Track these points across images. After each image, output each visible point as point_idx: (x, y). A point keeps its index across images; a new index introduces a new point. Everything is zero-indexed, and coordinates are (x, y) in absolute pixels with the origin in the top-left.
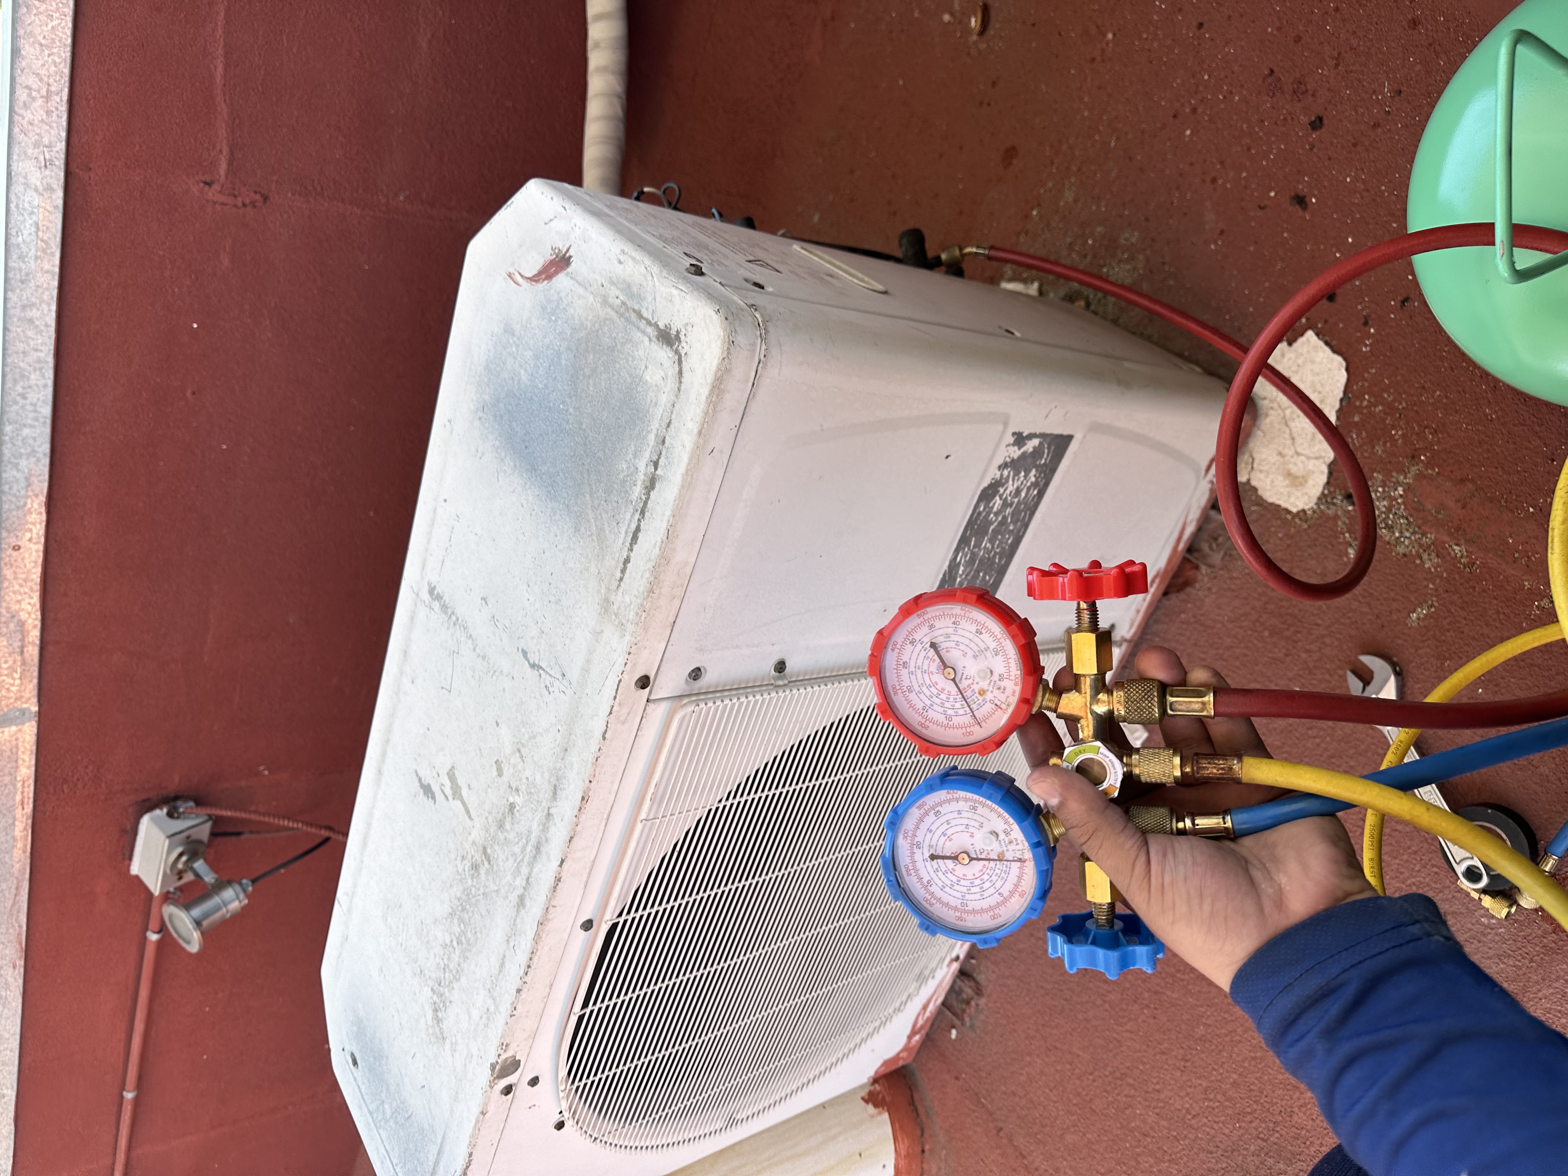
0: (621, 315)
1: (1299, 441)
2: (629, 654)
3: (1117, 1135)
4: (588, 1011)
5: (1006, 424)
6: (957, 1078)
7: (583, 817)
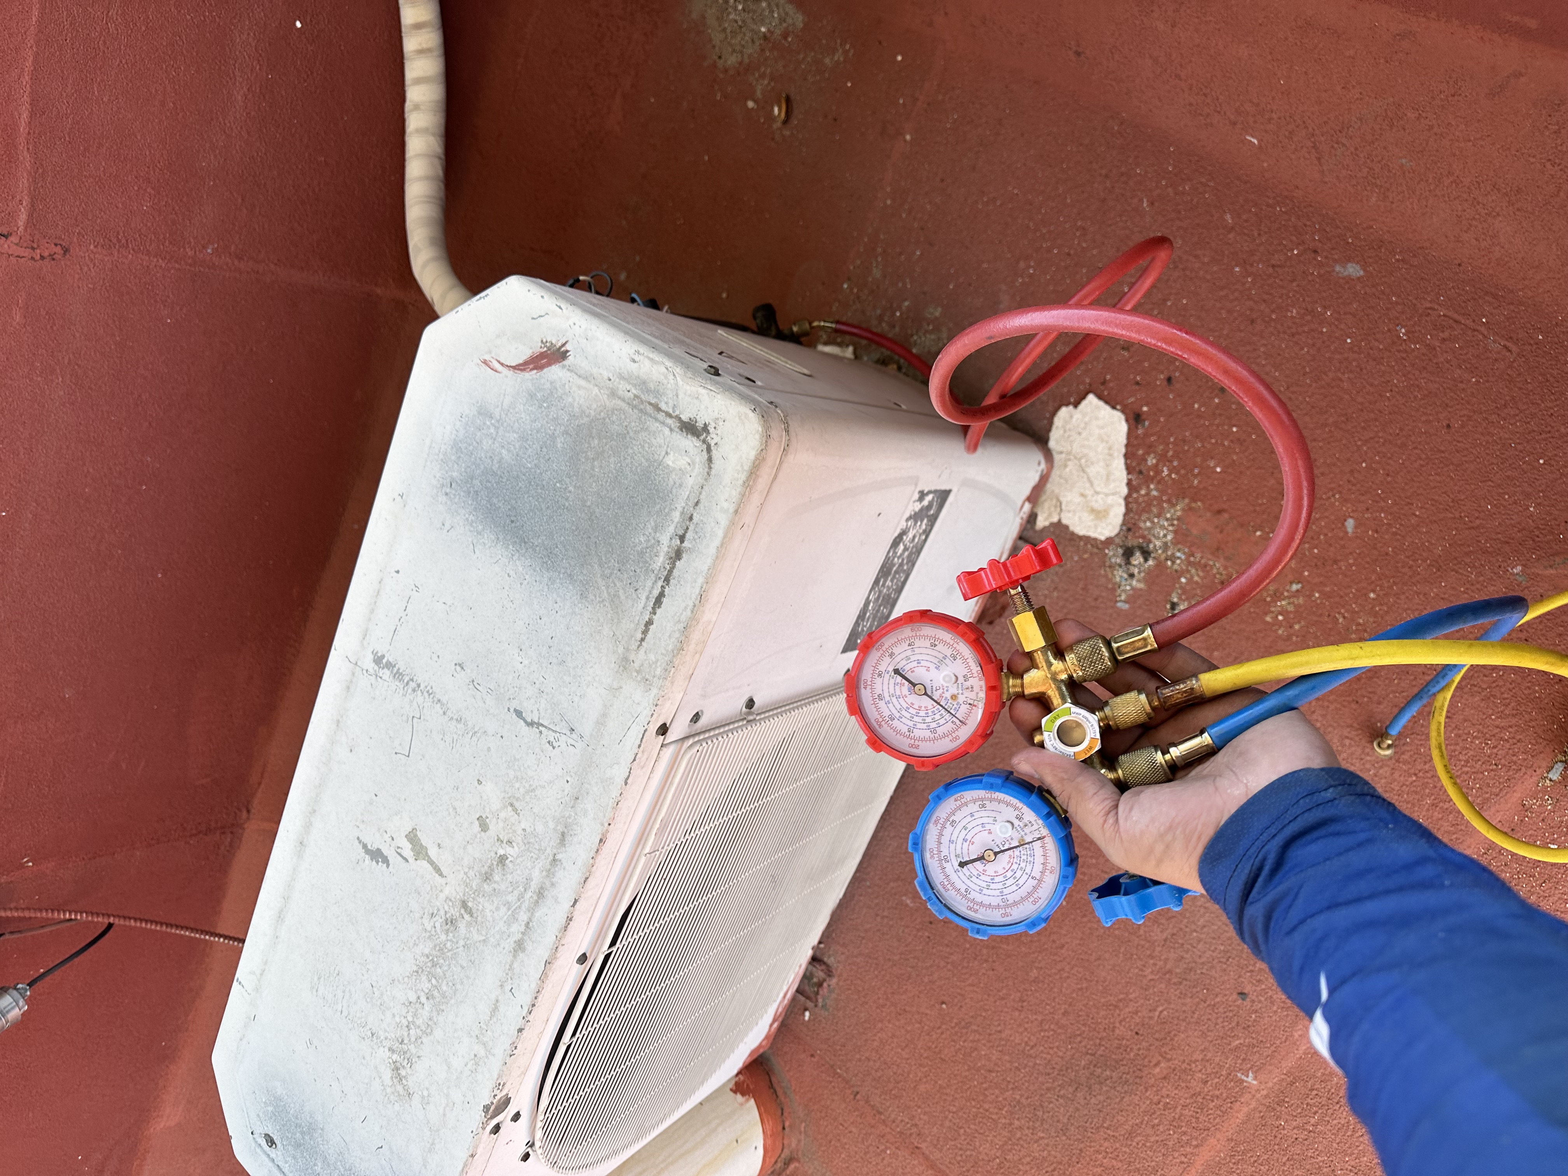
1: (1096, 482)
2: (656, 705)
3: (966, 1077)
4: (575, 1039)
5: (916, 485)
7: (599, 858)
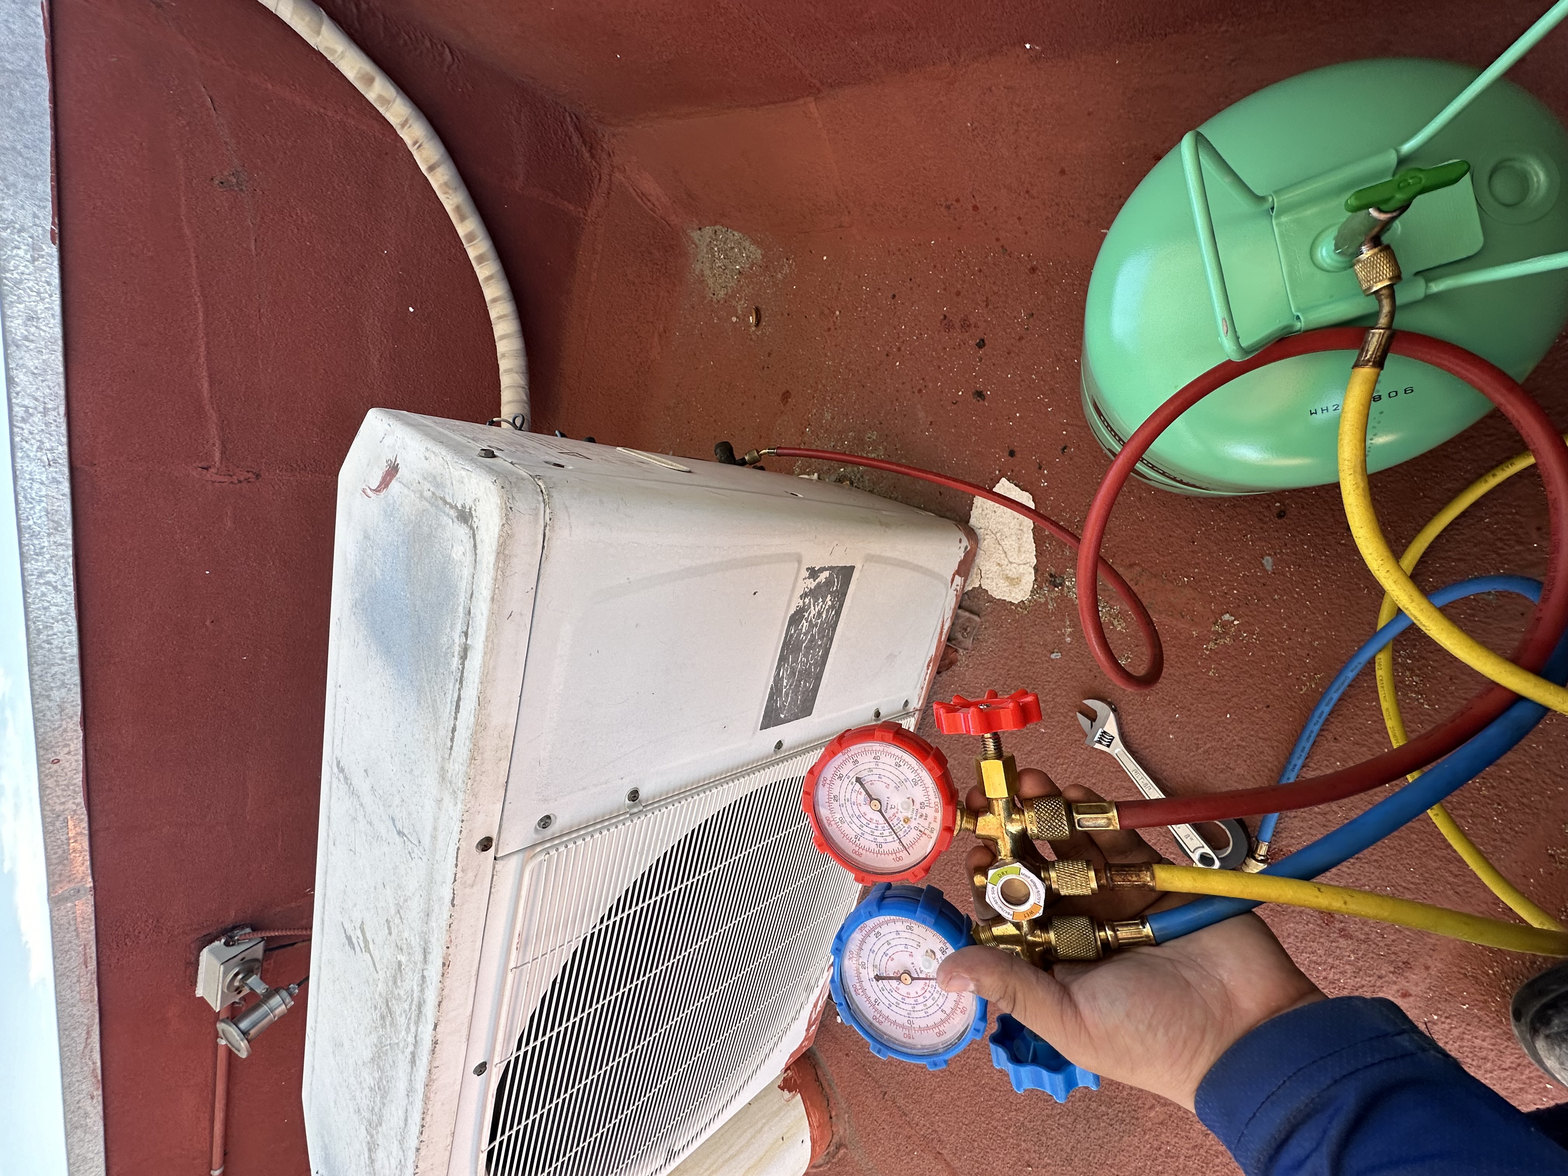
0: (432, 504)
1: (1010, 554)
2: (463, 821)
4: (497, 1143)
5: (800, 562)
6: (847, 1055)
7: (447, 982)
